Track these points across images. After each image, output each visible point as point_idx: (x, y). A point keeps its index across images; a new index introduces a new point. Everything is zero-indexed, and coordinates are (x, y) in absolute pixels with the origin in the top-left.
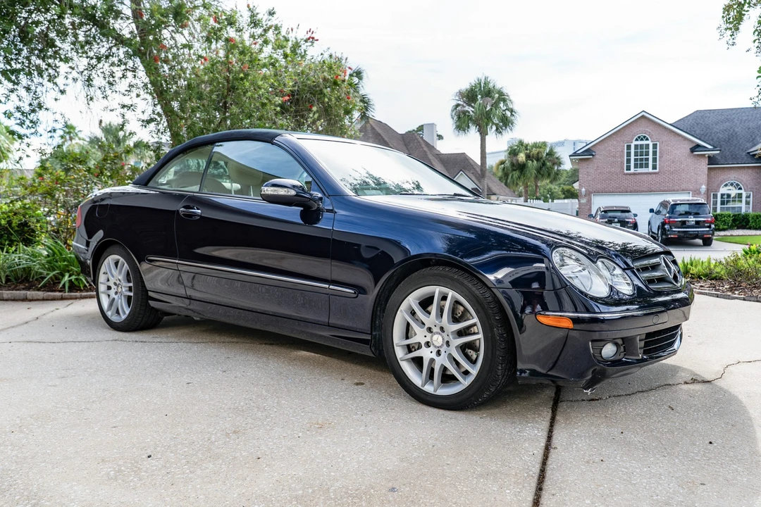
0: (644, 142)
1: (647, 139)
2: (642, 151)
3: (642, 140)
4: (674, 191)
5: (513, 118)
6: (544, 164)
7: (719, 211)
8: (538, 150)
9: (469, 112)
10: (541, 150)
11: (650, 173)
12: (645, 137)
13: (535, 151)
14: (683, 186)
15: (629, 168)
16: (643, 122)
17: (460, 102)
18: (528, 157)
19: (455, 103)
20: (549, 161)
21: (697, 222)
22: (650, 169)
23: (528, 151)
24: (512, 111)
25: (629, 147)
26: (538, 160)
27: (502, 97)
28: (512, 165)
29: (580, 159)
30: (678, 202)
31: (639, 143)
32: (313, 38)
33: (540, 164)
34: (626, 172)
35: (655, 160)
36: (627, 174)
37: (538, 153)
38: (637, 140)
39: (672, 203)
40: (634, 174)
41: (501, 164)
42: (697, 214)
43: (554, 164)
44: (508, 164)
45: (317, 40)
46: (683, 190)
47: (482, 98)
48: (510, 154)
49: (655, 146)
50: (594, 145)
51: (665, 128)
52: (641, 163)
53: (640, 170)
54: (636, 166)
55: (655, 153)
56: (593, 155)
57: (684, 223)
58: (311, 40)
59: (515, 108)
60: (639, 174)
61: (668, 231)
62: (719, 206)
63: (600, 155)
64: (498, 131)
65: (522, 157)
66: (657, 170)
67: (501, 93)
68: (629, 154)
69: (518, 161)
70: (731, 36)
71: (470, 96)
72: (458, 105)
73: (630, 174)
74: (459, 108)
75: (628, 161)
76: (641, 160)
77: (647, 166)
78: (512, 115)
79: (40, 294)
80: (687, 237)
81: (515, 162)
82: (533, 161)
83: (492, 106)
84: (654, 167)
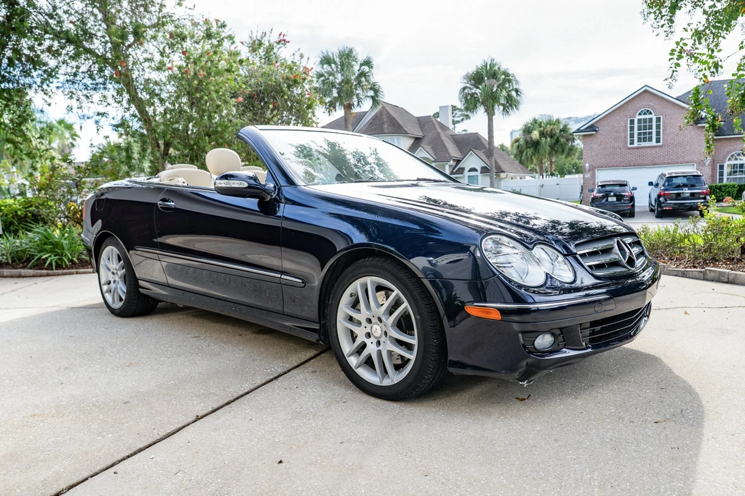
0: (648, 116)
1: (651, 113)
2: (645, 125)
3: (645, 114)
4: (678, 163)
5: (519, 98)
6: (558, 141)
7: (725, 181)
8: (552, 127)
9: (477, 94)
10: (555, 127)
11: (654, 147)
12: (648, 111)
13: (549, 128)
14: (687, 159)
15: (632, 143)
16: (646, 96)
17: (468, 85)
18: (542, 134)
19: (463, 85)
20: (563, 137)
21: (692, 194)
22: (654, 143)
23: (542, 129)
24: (517, 91)
25: (632, 122)
26: (551, 136)
27: (508, 78)
28: (527, 142)
29: (584, 135)
30: (674, 175)
31: (643, 117)
32: (284, 40)
33: (554, 141)
34: (629, 146)
35: (658, 133)
36: (630, 148)
37: (552, 130)
38: (640, 114)
39: (667, 176)
40: (638, 148)
41: (516, 142)
42: (693, 186)
43: (568, 140)
44: (522, 141)
45: (288, 42)
46: (687, 162)
47: (488, 78)
48: (524, 131)
49: (658, 120)
50: (598, 121)
51: (669, 101)
52: (645, 137)
53: (643, 144)
54: (639, 140)
55: (658, 127)
56: (596, 131)
57: (678, 195)
58: (283, 42)
59: (521, 87)
60: (642, 147)
61: (664, 203)
62: (725, 177)
63: (603, 129)
64: (506, 111)
65: (535, 135)
66: (661, 144)
67: (506, 74)
68: (632, 129)
69: (531, 138)
70: (656, 19)
71: (476, 79)
72: (465, 88)
73: (634, 148)
74: (466, 91)
75: (632, 136)
76: (645, 133)
77: (650, 139)
78: (517, 95)
80: (682, 209)
81: (529, 139)
82: (546, 138)
83: (498, 87)
84: (658, 140)
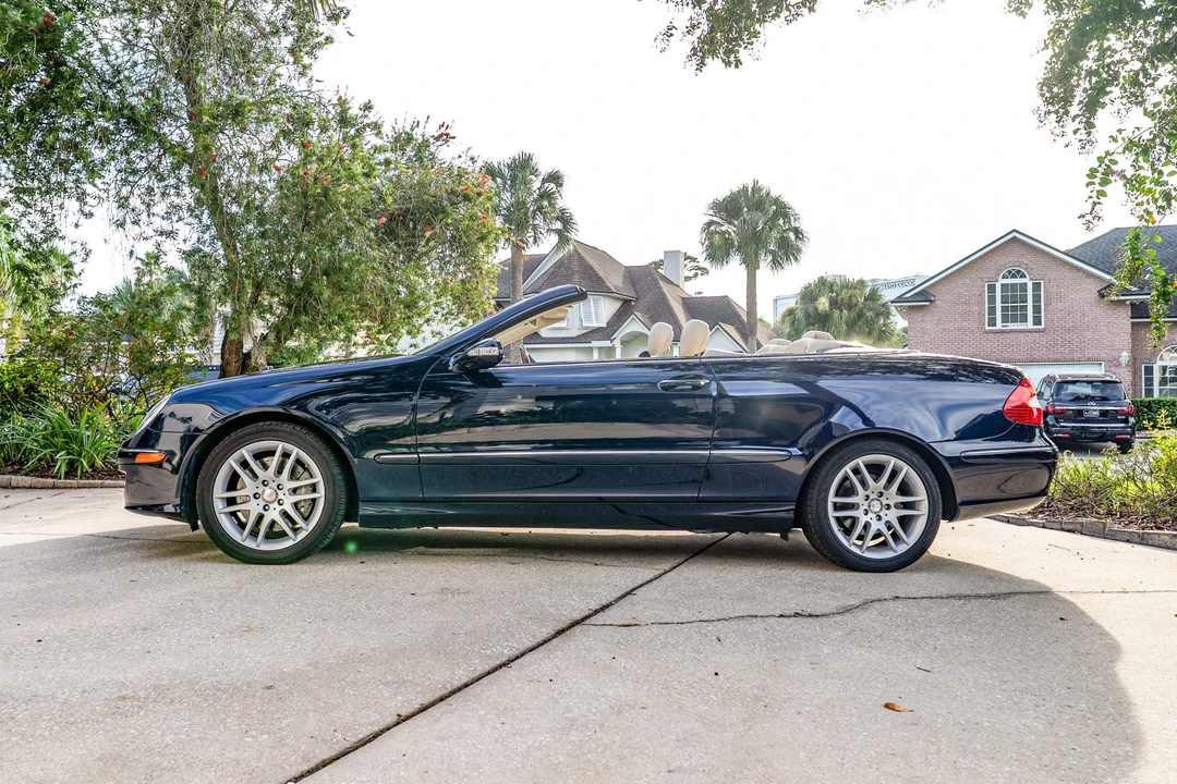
0: (1018, 281)
1: (1023, 276)
2: (1014, 297)
3: (1014, 276)
4: (1073, 360)
5: (799, 243)
6: (860, 315)
7: (1156, 395)
8: (851, 292)
9: (729, 234)
10: (855, 292)
11: (1030, 331)
12: (1018, 272)
13: (845, 294)
14: (1090, 353)
15: (992, 322)
16: (1016, 249)
17: (715, 219)
18: (834, 303)
19: (706, 219)
20: (871, 309)
21: (1104, 414)
22: (1030, 325)
23: (834, 294)
24: (797, 231)
25: (992, 288)
26: (850, 308)
27: (783, 211)
28: (808, 315)
29: (909, 307)
30: (1070, 379)
31: (1005, 281)
32: (447, 135)
33: (854, 314)
34: (987, 328)
35: (1037, 309)
36: (989, 332)
37: (850, 297)
38: (1003, 277)
39: (1059, 380)
40: (1002, 332)
41: (790, 315)
42: (1104, 399)
43: (877, 315)
44: (800, 315)
45: (454, 138)
46: (1089, 359)
47: (749, 210)
48: (802, 299)
49: (1037, 287)
50: (932, 285)
51: (1054, 257)
52: (1014, 313)
53: (1012, 326)
54: (1005, 319)
55: (1037, 298)
56: (931, 301)
57: (1080, 413)
58: (445, 137)
59: (803, 225)
60: (1011, 331)
61: (1054, 426)
62: (1156, 387)
63: (943, 298)
64: (776, 264)
65: (823, 303)
66: (1042, 326)
67: (777, 201)
68: (992, 299)
69: (816, 309)
70: (1058, 122)
71: (729, 208)
72: (710, 224)
73: (995, 332)
74: (712, 228)
75: (992, 311)
76: (1014, 309)
77: (1024, 319)
78: (797, 237)
79: (28, 480)
80: (1085, 438)
81: (811, 311)
82: (841, 311)
83: (765, 224)
84: (1037, 321)
